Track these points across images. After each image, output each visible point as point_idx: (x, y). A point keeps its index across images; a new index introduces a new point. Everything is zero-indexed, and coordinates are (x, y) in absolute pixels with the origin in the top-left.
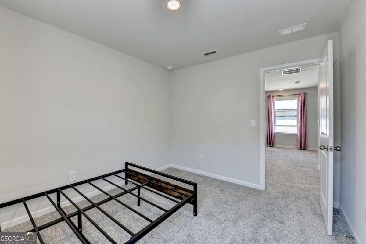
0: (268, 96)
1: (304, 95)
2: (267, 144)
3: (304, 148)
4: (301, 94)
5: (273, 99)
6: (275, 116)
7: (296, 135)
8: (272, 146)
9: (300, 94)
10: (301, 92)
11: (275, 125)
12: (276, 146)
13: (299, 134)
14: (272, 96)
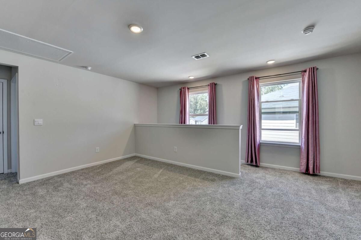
0: (248, 79)
1: (314, 70)
2: (248, 162)
3: (314, 171)
4: (308, 71)
5: (258, 83)
6: (261, 113)
7: (299, 147)
8: (257, 166)
9: (305, 71)
10: (307, 66)
11: (261, 129)
12: (262, 164)
13: (303, 146)
14: (256, 78)
